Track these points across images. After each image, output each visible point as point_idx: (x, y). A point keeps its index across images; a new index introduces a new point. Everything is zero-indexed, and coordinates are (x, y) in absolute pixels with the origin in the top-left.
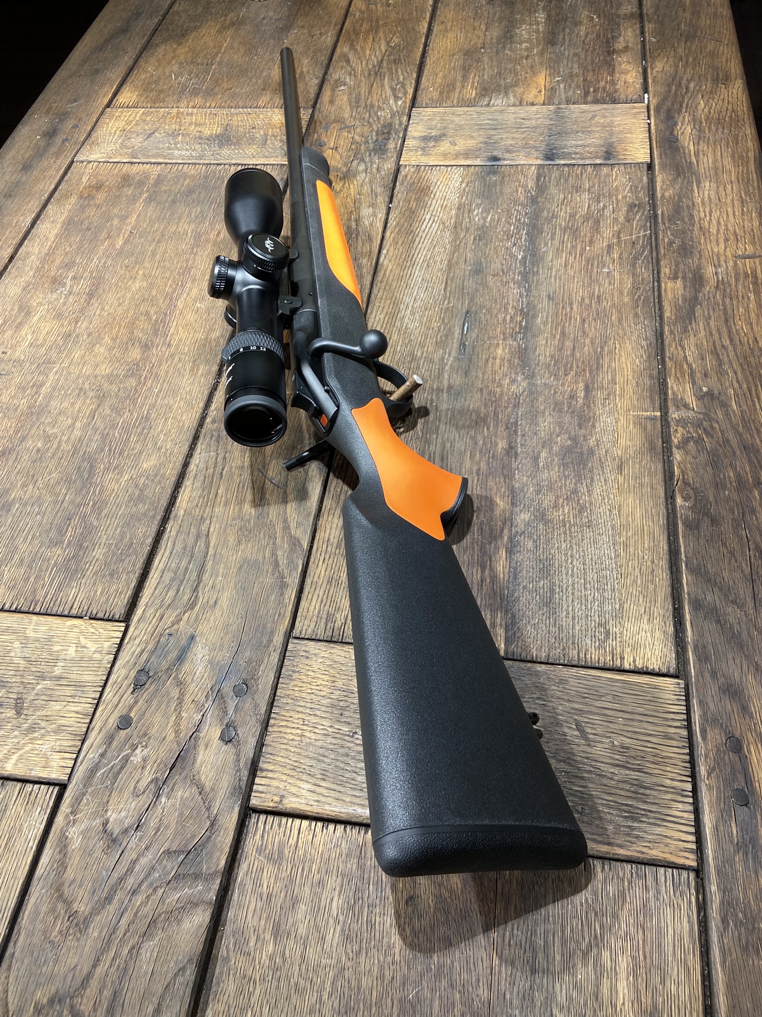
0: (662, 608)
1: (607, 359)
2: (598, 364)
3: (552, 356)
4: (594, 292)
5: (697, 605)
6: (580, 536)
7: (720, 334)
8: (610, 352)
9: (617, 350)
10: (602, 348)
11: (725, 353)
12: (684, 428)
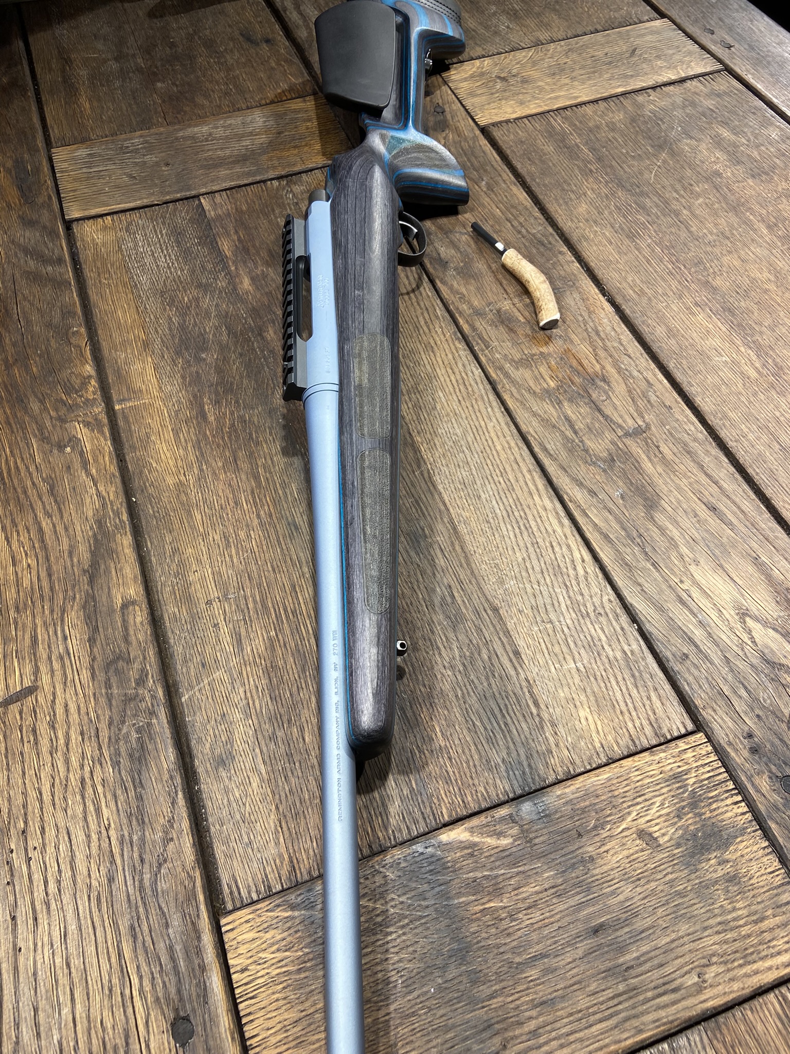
0: (86, 256)
1: (192, 457)
2: (200, 448)
3: (258, 443)
4: (237, 553)
5: (60, 261)
6: (168, 284)
7: (55, 532)
8: (191, 467)
9: (182, 472)
10: (201, 470)
11: (48, 507)
12: (87, 400)
